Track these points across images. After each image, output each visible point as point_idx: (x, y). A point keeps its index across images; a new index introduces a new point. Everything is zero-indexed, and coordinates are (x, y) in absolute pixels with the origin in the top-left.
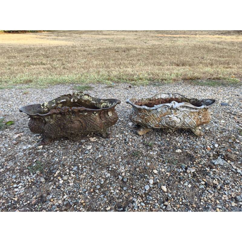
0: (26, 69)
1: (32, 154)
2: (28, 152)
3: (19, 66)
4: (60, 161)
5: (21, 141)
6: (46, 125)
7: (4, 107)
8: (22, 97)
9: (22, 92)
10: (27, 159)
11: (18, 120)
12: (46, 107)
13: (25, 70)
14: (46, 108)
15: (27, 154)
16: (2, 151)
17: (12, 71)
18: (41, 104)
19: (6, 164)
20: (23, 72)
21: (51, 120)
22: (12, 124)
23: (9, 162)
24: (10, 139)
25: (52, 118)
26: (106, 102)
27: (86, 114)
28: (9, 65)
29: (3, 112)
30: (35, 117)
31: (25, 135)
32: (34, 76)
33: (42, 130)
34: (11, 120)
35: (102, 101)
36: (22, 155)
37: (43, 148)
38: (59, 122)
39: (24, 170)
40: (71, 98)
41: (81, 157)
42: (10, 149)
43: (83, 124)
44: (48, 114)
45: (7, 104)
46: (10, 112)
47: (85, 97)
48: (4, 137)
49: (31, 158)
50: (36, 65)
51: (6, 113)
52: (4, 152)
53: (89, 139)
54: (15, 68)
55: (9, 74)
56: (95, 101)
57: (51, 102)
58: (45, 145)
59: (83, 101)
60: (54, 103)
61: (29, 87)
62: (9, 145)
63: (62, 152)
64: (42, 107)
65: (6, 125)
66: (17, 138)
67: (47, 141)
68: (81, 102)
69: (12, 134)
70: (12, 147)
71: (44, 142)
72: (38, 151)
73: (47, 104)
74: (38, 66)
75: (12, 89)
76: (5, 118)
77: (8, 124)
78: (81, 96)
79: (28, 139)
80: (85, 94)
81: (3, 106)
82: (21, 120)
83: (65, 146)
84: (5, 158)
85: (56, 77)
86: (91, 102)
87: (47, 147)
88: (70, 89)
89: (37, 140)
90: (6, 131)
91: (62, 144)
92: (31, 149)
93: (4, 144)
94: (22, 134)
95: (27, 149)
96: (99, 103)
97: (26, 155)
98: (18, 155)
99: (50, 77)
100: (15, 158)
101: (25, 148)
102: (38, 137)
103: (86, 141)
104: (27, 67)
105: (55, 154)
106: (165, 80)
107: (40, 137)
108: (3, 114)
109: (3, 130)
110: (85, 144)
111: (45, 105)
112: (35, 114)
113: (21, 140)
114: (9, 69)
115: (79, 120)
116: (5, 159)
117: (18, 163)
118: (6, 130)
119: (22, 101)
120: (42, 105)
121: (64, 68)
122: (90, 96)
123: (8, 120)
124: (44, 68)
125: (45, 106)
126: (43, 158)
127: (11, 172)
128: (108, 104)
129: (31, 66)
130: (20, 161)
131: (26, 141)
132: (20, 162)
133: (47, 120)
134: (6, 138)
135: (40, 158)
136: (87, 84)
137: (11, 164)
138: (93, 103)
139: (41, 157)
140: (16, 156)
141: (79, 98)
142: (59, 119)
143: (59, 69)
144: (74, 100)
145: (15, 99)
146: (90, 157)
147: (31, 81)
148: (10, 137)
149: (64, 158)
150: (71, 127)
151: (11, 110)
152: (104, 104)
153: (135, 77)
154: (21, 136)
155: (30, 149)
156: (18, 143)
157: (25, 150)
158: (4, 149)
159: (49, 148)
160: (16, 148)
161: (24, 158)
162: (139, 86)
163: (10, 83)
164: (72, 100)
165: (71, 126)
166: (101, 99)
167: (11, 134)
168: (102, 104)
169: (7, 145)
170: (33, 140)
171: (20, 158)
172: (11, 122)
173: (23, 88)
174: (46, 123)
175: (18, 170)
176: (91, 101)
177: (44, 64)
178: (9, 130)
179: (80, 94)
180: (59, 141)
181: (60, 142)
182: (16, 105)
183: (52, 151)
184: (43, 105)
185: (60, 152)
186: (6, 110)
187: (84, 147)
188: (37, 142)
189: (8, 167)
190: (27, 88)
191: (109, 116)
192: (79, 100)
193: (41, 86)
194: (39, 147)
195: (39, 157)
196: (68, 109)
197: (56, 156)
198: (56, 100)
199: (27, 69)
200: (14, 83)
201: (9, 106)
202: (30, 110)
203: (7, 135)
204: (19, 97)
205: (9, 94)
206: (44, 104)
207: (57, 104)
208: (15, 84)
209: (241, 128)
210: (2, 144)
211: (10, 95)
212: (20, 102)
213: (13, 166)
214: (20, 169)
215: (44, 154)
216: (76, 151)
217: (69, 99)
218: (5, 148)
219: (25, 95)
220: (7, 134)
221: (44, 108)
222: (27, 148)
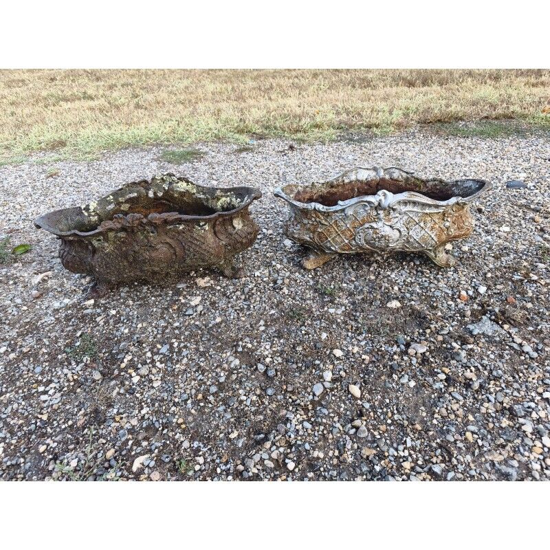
0: (49, 112)
1: (73, 320)
2: (63, 315)
3: (33, 105)
4: (132, 333)
5: (47, 291)
6: (96, 256)
7: (7, 211)
8: (45, 184)
9: (44, 171)
10: (62, 331)
11: (39, 241)
12: (93, 214)
13: (48, 114)
14: (94, 216)
15: (63, 320)
16: (10, 313)
17: (20, 120)
18: (83, 207)
19: (19, 343)
20: (43, 121)
21: (106, 244)
22: (27, 251)
23: (26, 338)
24: (25, 287)
25: (106, 240)
26: (228, 196)
27: (181, 228)
28: (12, 104)
29: (5, 224)
30: (71, 238)
31: (55, 277)
32: (70, 131)
33: (88, 267)
34: (25, 241)
35: (218, 193)
36: (52, 322)
37: (96, 305)
38: (124, 249)
39: (57, 355)
40: (148, 189)
41: (177, 324)
42: (25, 308)
43: (178, 249)
44: (97, 231)
45: (12, 204)
46: (20, 222)
47: (179, 184)
48: (11, 282)
49: (70, 328)
50: (74, 100)
51: (12, 226)
52: (14, 315)
53: (194, 280)
54: (26, 111)
55: (14, 128)
56: (204, 194)
57: (103, 201)
58: (100, 297)
59: (176, 195)
60: (110, 203)
61: (60, 159)
62: (24, 300)
63: (136, 313)
64: (86, 214)
65: (13, 253)
66: (39, 283)
67: (102, 288)
68: (172, 196)
69: (29, 274)
70: (29, 304)
71: (97, 292)
72: (85, 312)
73: (95, 205)
74: (77, 104)
75: (23, 166)
76: (11, 236)
77: (18, 252)
78: (170, 183)
79: (62, 285)
80: (180, 179)
81: (6, 208)
82: (46, 241)
83: (142, 299)
84: (17, 330)
85: (120, 132)
86: (194, 196)
87: (103, 302)
88: (152, 159)
89: (81, 288)
90: (15, 268)
91: (137, 295)
92: (70, 308)
93: (14, 297)
94: (50, 273)
95: (63, 307)
96: (214, 199)
97: (60, 322)
98: (43, 321)
99: (105, 131)
100: (37, 328)
101: (56, 305)
102: (83, 281)
103: (187, 287)
104: (52, 108)
105: (122, 318)
106: (377, 126)
107: (88, 279)
108: (7, 227)
109: (9, 265)
110: (185, 293)
111: (92, 208)
112: (69, 233)
113: (48, 289)
114: (13, 114)
115: (167, 243)
116: (17, 332)
117: (45, 340)
118: (16, 265)
119: (46, 195)
120: (84, 209)
121: (138, 106)
122: (192, 183)
123: (17, 243)
124: (92, 109)
125: (92, 210)
126: (95, 327)
127: (31, 359)
128: (234, 199)
129: (61, 103)
130: (49, 334)
131: (60, 289)
132: (50, 337)
133: (96, 244)
134: (15, 283)
135: (89, 329)
136: (190, 145)
137: (30, 341)
138: (200, 198)
139: (91, 325)
140: (39, 323)
141: (167, 188)
142: (123, 242)
143: (125, 108)
144: (155, 193)
145: (30, 189)
146: (197, 323)
147: (62, 144)
148: (24, 281)
149: (140, 326)
150: (152, 260)
151: (23, 217)
152: (224, 199)
153: (305, 122)
154: (46, 278)
155: (67, 308)
156: (42, 295)
157: (56, 311)
158: (14, 309)
159: (107, 305)
160: (38, 307)
161: (57, 328)
162: (312, 145)
163: (16, 150)
164: (151, 194)
165: (151, 257)
166: (217, 189)
167: (26, 275)
168: (219, 199)
169: (19, 301)
170: (74, 288)
171: (47, 328)
172: (23, 246)
173: (45, 162)
174: (95, 251)
175: (46, 356)
176: (194, 194)
177: (91, 98)
178: (21, 265)
179: (168, 180)
180: (130, 288)
181: (132, 290)
182: (33, 206)
183: (113, 312)
184: (87, 209)
185: (131, 314)
186: (12, 217)
187: (183, 301)
188: (83, 291)
189: (25, 350)
190: (56, 161)
191: (234, 228)
192: (166, 192)
193: (87, 155)
194: (86, 303)
195: (88, 325)
196: (139, 219)
197: (123, 322)
198: (115, 194)
199: (52, 111)
200: (25, 150)
201: (18, 207)
202: (59, 221)
203: (17, 278)
204: (38, 184)
205: (16, 178)
206: (88, 205)
207: (119, 204)
208: (28, 152)
209: (547, 245)
210: (10, 299)
211: (18, 181)
212: (42, 198)
213: (35, 346)
214: (49, 354)
215: (98, 319)
216: (167, 309)
217: (144, 191)
218: (16, 306)
219: (51, 179)
220: (18, 275)
221: (89, 215)
222: (63, 305)
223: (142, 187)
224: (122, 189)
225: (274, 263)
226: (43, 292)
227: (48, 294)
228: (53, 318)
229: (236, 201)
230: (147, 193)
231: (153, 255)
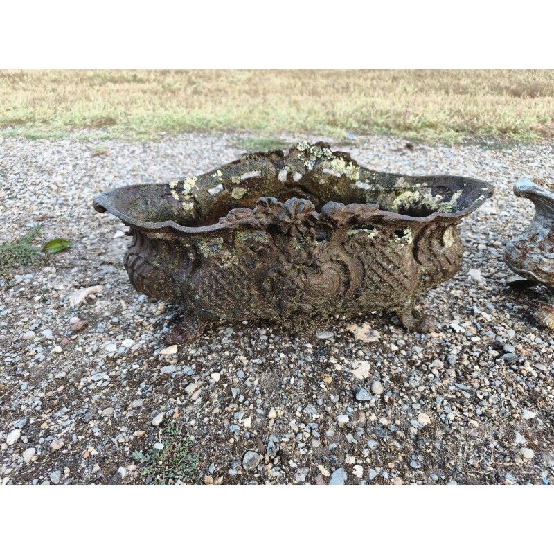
0: (95, 92)
1: (143, 385)
2: (125, 371)
3: (77, 84)
4: (262, 429)
5: (94, 319)
6: (200, 272)
7: (40, 192)
8: (89, 164)
9: (89, 148)
10: (125, 408)
11: (82, 236)
12: (187, 198)
13: (92, 93)
14: (188, 202)
15: (125, 383)
16: (32, 357)
17: (62, 95)
18: (173, 184)
19: (44, 426)
20: (87, 98)
21: (227, 254)
22: (64, 250)
23: (58, 414)
24: (60, 308)
25: (230, 245)
26: (416, 189)
27: (372, 235)
28: (54, 81)
29: (35, 207)
30: (159, 235)
31: (108, 295)
32: (121, 109)
33: (178, 291)
34: (62, 234)
35: (400, 183)
36: (106, 384)
37: (181, 359)
38: (259, 265)
39: (118, 465)
40: (279, 167)
41: (343, 419)
42: (58, 349)
43: (353, 275)
44: (217, 226)
45: (48, 184)
46: (57, 207)
47: (334, 163)
48: (38, 298)
49: (138, 403)
50: (122, 82)
51: (45, 212)
52: (38, 361)
53: (343, 327)
54: (69, 88)
55: (54, 103)
56: (373, 182)
57: (206, 180)
58: (187, 342)
59: (322, 182)
60: (217, 183)
61: (108, 138)
62: (56, 333)
63: (256, 383)
64: (176, 197)
65: (44, 251)
66: (82, 304)
67: (194, 328)
68: (315, 184)
69: (66, 286)
70: (65, 341)
71: (182, 332)
72: (165, 370)
73: (194, 184)
74: (126, 86)
75: (62, 142)
76: (42, 225)
77: (51, 250)
78: (318, 160)
79: (118, 312)
80: (337, 154)
81: (37, 188)
82: (91, 236)
83: (261, 353)
84: (42, 395)
85: (180, 114)
86: (352, 186)
87: (193, 352)
88: (226, 146)
89: (151, 320)
90: (45, 275)
91: (251, 346)
92: (135, 357)
93: (40, 325)
94: (98, 288)
95: (122, 355)
96: (390, 192)
97: (120, 385)
98: (89, 380)
99: (161, 112)
100: (78, 396)
101: (111, 348)
102: (153, 308)
103: (337, 340)
104: (97, 87)
105: (235, 392)
107: (161, 305)
108: (38, 213)
109: (37, 269)
110: (336, 351)
111: (187, 187)
112: (158, 225)
113: (96, 316)
114: (54, 90)
115: (340, 262)
116: (42, 399)
117: (92, 424)
118: (47, 269)
119: (91, 176)
120: (175, 188)
121: (196, 92)
122: (355, 163)
123: (51, 236)
124: (144, 92)
125: (186, 192)
126: (186, 405)
128: (428, 196)
129: (109, 84)
130: (100, 412)
131: (115, 320)
132: (101, 418)
133: (205, 249)
134: (44, 300)
135: (176, 410)
136: (272, 134)
137: (64, 422)
138: (362, 190)
139: (178, 402)
140: (82, 384)
141: (310, 168)
143: (182, 93)
144: (290, 175)
145: (70, 168)
146: (384, 421)
147: (111, 121)
148: (57, 299)
149: (272, 414)
150: (307, 289)
151: (60, 201)
152: (408, 193)
153: (411, 119)
154: (93, 297)
155: (130, 357)
156: (86, 326)
157: (112, 361)
158: (40, 349)
159: (202, 360)
160: (80, 349)
161: (114, 399)
163: (55, 124)
164: (283, 176)
165: (307, 285)
166: (399, 176)
167: (61, 287)
168: (398, 193)
169: (48, 333)
170: (138, 319)
171: (96, 397)
172: (60, 241)
173: (90, 139)
174: (199, 262)
175: (97, 467)
176: (354, 181)
177: (141, 81)
178: (54, 270)
179: (317, 153)
180: (236, 330)
181: (241, 334)
182: (74, 188)
183: (216, 377)
184: (179, 189)
185: (248, 383)
186: (45, 200)
187: (339, 367)
188: (155, 326)
189: (55, 445)
190: (103, 139)
191: (443, 244)
192: (308, 175)
193: (142, 136)
194: (164, 351)
195: (172, 400)
196: (308, 210)
197: (236, 400)
198: (226, 169)
199: (98, 91)
200: (66, 124)
201: (54, 187)
202: (132, 204)
203: (47, 291)
204: (81, 162)
205: (53, 153)
206: (182, 183)
207: (229, 186)
208: (69, 127)
210: (33, 327)
211: (56, 157)
212: (86, 179)
213: (74, 436)
214: (101, 461)
215: (189, 389)
216: (313, 380)
217: (273, 169)
218: (42, 343)
219: (97, 158)
220: (49, 286)
221: (181, 201)
222: (121, 350)
223: (272, 161)
224: (238, 161)
225: (477, 311)
226: (89, 322)
227: (95, 326)
228: (106, 377)
229: (431, 200)
230: (277, 173)
231: (313, 282)
